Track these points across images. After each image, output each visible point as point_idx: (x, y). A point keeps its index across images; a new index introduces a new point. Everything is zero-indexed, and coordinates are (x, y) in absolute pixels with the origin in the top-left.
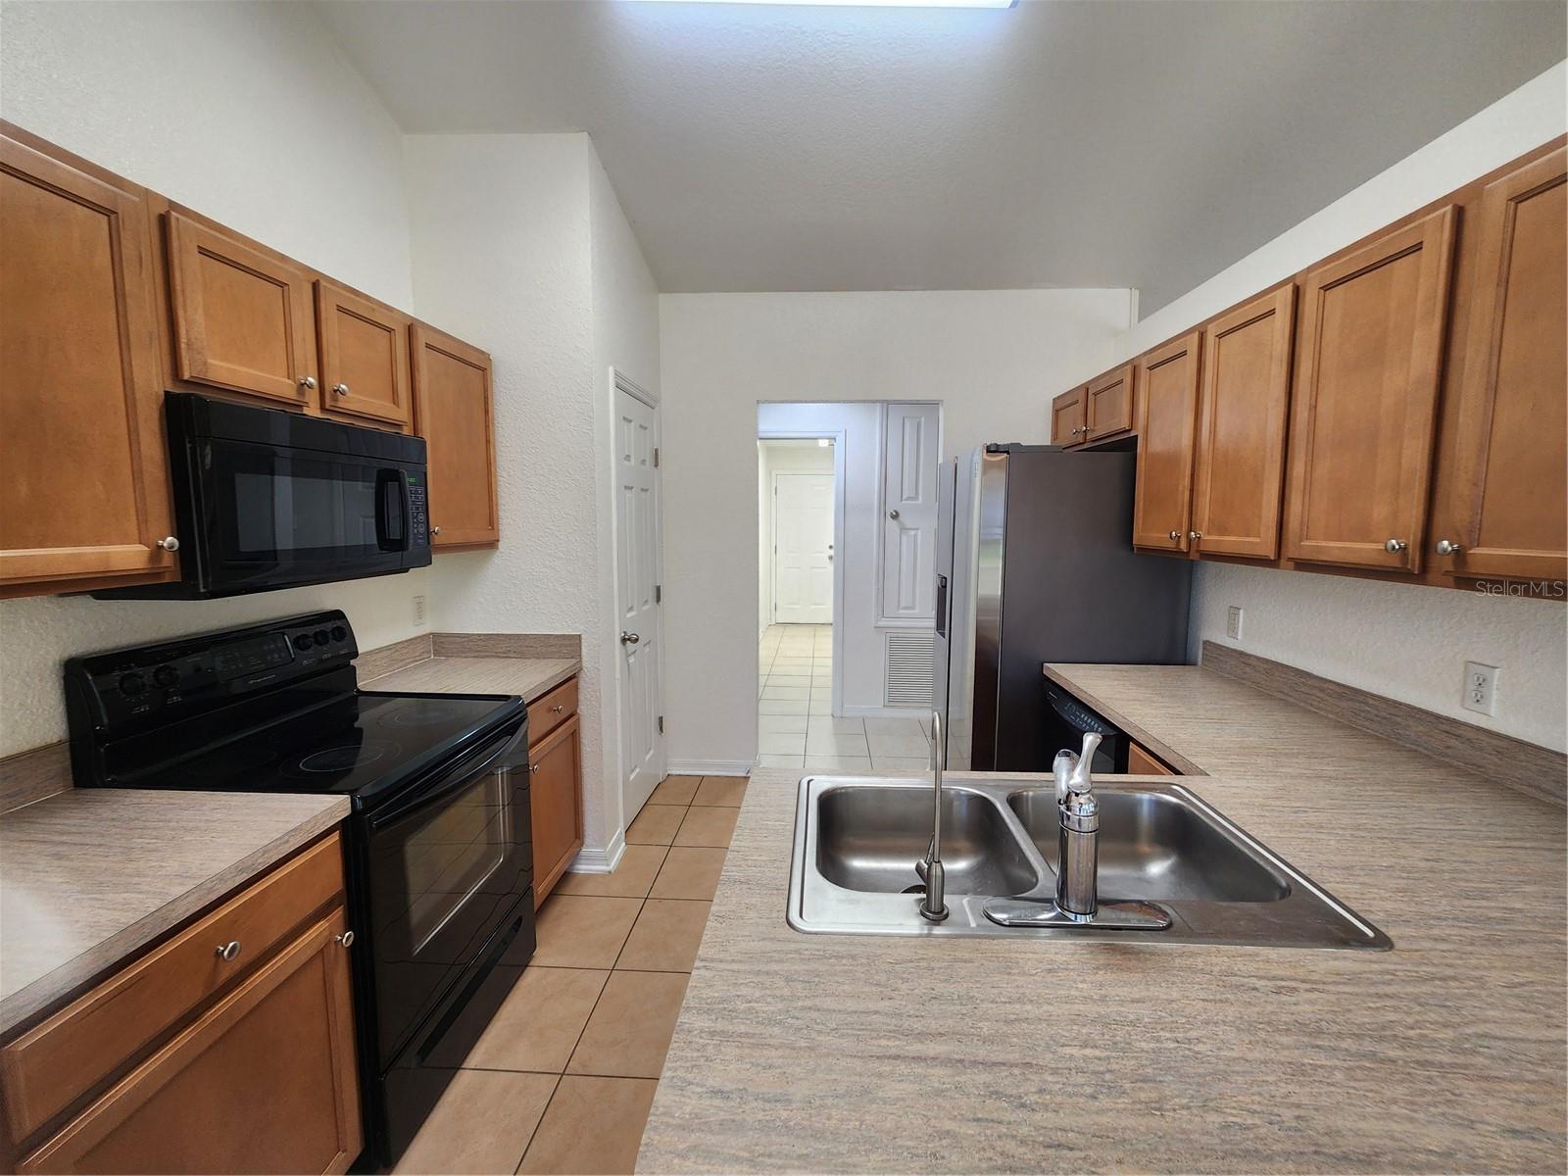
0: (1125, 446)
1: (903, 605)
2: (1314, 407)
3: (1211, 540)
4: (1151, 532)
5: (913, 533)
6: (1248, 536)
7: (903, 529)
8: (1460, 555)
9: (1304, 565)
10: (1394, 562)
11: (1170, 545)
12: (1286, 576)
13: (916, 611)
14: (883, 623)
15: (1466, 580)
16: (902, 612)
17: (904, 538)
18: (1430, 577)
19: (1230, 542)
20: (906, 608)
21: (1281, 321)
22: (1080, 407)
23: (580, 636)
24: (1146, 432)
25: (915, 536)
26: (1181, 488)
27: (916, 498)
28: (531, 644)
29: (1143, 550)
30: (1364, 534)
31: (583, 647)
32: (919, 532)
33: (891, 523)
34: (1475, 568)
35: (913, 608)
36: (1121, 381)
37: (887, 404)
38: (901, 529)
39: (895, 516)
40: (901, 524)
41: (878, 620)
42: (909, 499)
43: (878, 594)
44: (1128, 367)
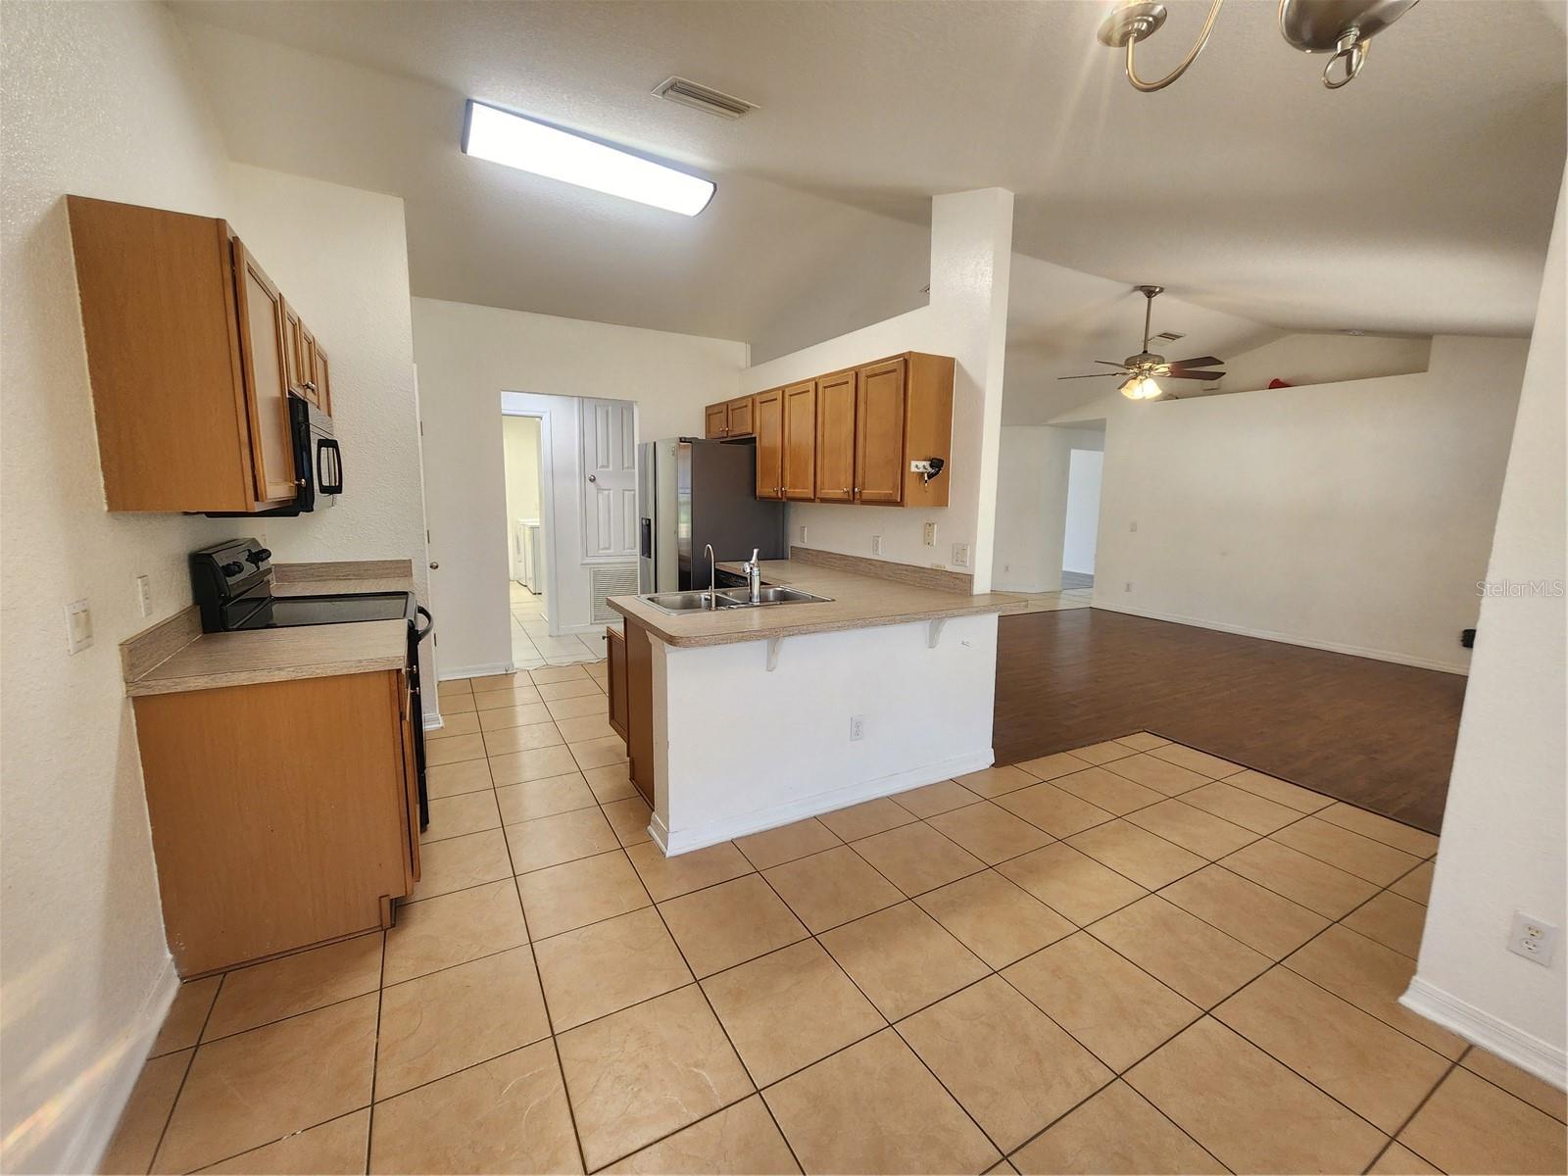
0: (750, 442)
1: (602, 546)
2: (823, 436)
3: (791, 492)
4: (765, 489)
5: (606, 492)
6: (805, 490)
7: (599, 490)
8: (862, 492)
9: (824, 500)
10: (845, 497)
11: (774, 495)
12: (818, 504)
13: (612, 551)
14: (585, 561)
15: (863, 501)
16: (601, 552)
17: (600, 496)
18: (855, 502)
19: (799, 492)
20: (603, 549)
21: (812, 396)
22: (724, 414)
23: (410, 560)
24: (760, 435)
25: (609, 495)
26: (778, 465)
27: (608, 466)
29: (762, 498)
30: (837, 487)
31: (413, 567)
32: (610, 489)
33: (590, 485)
34: (864, 498)
35: (609, 548)
36: (746, 406)
37: (582, 399)
39: (593, 480)
40: (597, 485)
41: (583, 559)
42: (603, 467)
43: (582, 538)
44: (750, 399)
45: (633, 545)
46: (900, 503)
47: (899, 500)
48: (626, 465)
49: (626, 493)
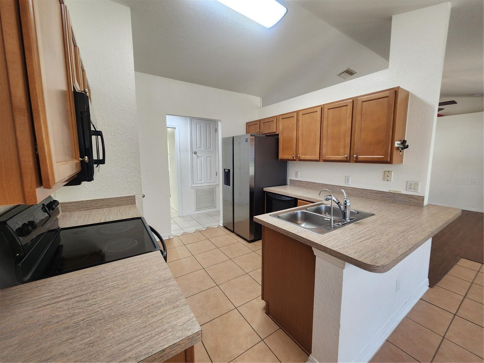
0: (275, 136)
1: (199, 180)
3: (302, 157)
4: (285, 156)
5: (200, 158)
6: (312, 156)
7: (198, 157)
8: (357, 158)
10: (345, 159)
11: (292, 158)
13: (203, 181)
14: (193, 186)
15: (357, 161)
16: (198, 182)
17: (198, 159)
18: (351, 161)
19: (307, 157)
20: (200, 181)
21: (319, 113)
22: (258, 125)
24: (282, 133)
25: (201, 159)
26: (294, 146)
27: (201, 148)
28: (114, 201)
29: (282, 160)
30: (339, 155)
31: (136, 200)
32: (202, 157)
33: (194, 155)
34: (359, 160)
35: (201, 180)
36: (273, 121)
37: (192, 118)
38: (197, 157)
39: (195, 153)
40: (197, 155)
41: (192, 185)
42: (199, 148)
43: (191, 177)
44: (275, 118)
45: (210, 179)
46: (390, 162)
47: (389, 160)
48: (208, 147)
49: (208, 158)
